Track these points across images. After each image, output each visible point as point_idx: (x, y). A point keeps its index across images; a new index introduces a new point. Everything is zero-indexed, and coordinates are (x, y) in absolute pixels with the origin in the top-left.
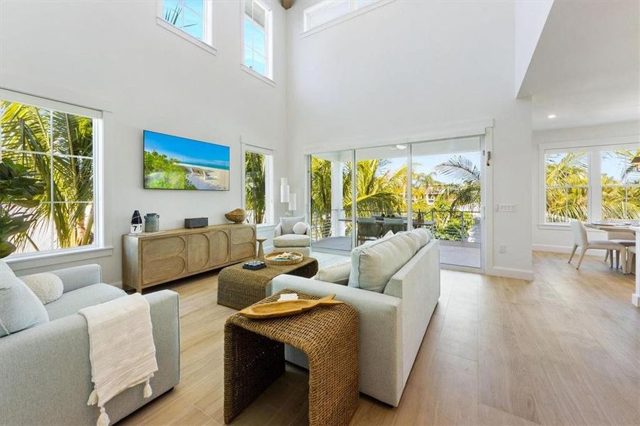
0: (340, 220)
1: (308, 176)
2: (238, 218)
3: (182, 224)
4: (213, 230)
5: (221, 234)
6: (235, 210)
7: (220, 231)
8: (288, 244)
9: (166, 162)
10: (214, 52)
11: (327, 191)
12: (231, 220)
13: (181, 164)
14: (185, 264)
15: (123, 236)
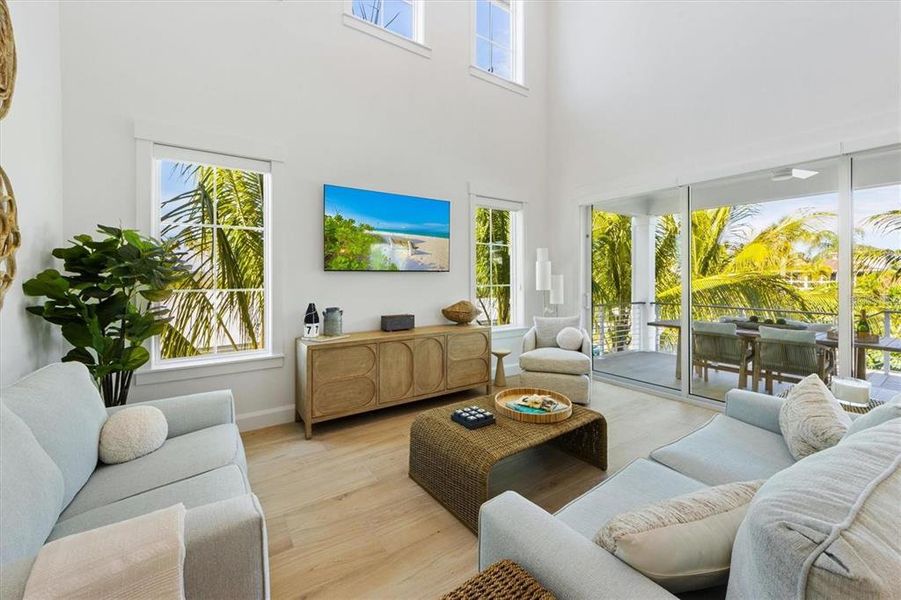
0: (649, 324)
1: (586, 242)
2: (461, 316)
3: (377, 324)
4: (418, 336)
5: (431, 344)
6: (459, 304)
7: (428, 338)
8: (547, 368)
9: (354, 229)
10: (425, 53)
11: (622, 268)
12: (451, 319)
13: (374, 232)
14: (375, 391)
15: (296, 339)
